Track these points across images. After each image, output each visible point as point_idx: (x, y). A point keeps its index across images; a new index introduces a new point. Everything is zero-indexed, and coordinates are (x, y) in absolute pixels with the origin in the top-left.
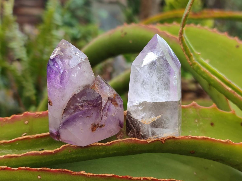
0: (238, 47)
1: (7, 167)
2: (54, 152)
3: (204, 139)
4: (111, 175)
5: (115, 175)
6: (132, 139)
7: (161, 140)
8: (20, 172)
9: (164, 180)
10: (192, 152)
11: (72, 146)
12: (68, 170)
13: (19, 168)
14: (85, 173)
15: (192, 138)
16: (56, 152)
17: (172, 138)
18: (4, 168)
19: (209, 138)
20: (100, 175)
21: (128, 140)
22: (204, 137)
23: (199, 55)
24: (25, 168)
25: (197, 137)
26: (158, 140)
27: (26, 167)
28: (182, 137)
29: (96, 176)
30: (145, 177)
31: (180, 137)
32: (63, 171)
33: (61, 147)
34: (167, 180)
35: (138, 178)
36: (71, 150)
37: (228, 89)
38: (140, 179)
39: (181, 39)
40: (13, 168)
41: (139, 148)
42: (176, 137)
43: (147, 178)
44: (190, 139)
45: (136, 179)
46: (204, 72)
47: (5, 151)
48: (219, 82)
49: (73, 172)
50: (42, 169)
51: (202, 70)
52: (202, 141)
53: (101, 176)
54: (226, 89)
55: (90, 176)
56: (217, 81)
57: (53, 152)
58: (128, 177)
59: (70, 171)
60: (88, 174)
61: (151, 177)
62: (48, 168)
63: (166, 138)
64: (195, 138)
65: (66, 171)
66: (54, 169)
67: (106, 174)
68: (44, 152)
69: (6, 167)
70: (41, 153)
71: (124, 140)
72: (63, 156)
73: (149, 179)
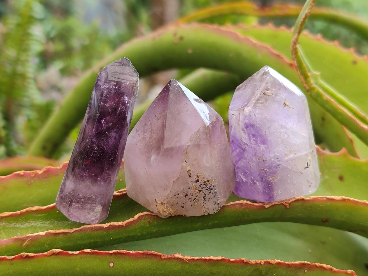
0: (355, 63)
1: (62, 251)
2: (126, 224)
3: (344, 200)
4: (220, 258)
5: (225, 258)
6: (243, 203)
7: (284, 203)
8: (81, 258)
9: (293, 262)
10: (324, 220)
11: (153, 214)
12: (156, 253)
13: (80, 251)
14: (181, 257)
15: (328, 199)
16: (128, 225)
17: (300, 199)
18: (57, 252)
19: (351, 199)
20: (203, 258)
21: (237, 204)
22: (344, 197)
23: (318, 75)
24: (91, 252)
25: (334, 198)
26: (280, 203)
27: (92, 250)
28: (314, 199)
29: (198, 260)
30: (267, 260)
31: (312, 199)
32: (149, 254)
33: (136, 217)
34: (296, 262)
35: (257, 261)
36: (151, 221)
37: (363, 127)
38: (260, 263)
39: (294, 52)
40: (70, 252)
41: (250, 216)
42: (305, 198)
43: (269, 260)
44: (324, 200)
45: (255, 263)
46: (327, 101)
47: (37, 223)
48: (349, 116)
49: (163, 256)
50: (117, 252)
51: (325, 98)
52: (341, 204)
53: (205, 260)
54: (360, 126)
55: (189, 260)
56: (347, 114)
57: (124, 225)
58: (243, 261)
59: (159, 254)
60: (185, 257)
61: (276, 260)
62: (125, 251)
63: (291, 201)
64: (332, 200)
65: (153, 253)
66: (134, 252)
67: (212, 258)
68: (110, 226)
69: (60, 250)
70: (105, 227)
71: (231, 205)
72: (138, 230)
73: (273, 262)
